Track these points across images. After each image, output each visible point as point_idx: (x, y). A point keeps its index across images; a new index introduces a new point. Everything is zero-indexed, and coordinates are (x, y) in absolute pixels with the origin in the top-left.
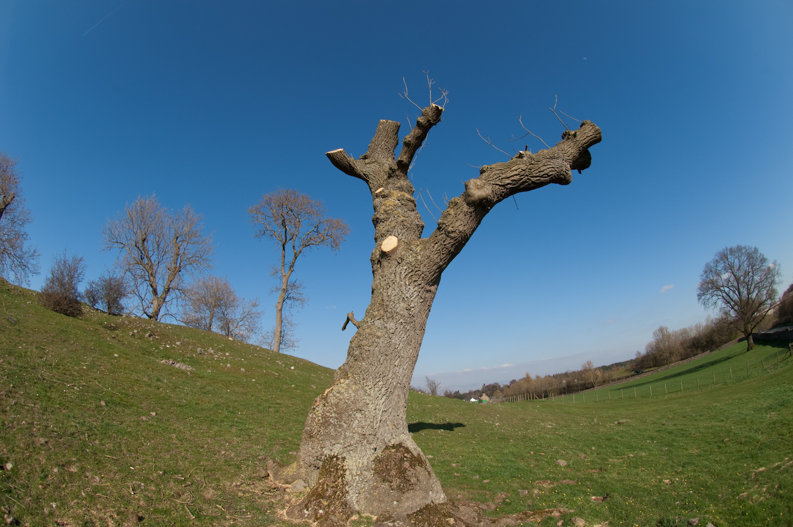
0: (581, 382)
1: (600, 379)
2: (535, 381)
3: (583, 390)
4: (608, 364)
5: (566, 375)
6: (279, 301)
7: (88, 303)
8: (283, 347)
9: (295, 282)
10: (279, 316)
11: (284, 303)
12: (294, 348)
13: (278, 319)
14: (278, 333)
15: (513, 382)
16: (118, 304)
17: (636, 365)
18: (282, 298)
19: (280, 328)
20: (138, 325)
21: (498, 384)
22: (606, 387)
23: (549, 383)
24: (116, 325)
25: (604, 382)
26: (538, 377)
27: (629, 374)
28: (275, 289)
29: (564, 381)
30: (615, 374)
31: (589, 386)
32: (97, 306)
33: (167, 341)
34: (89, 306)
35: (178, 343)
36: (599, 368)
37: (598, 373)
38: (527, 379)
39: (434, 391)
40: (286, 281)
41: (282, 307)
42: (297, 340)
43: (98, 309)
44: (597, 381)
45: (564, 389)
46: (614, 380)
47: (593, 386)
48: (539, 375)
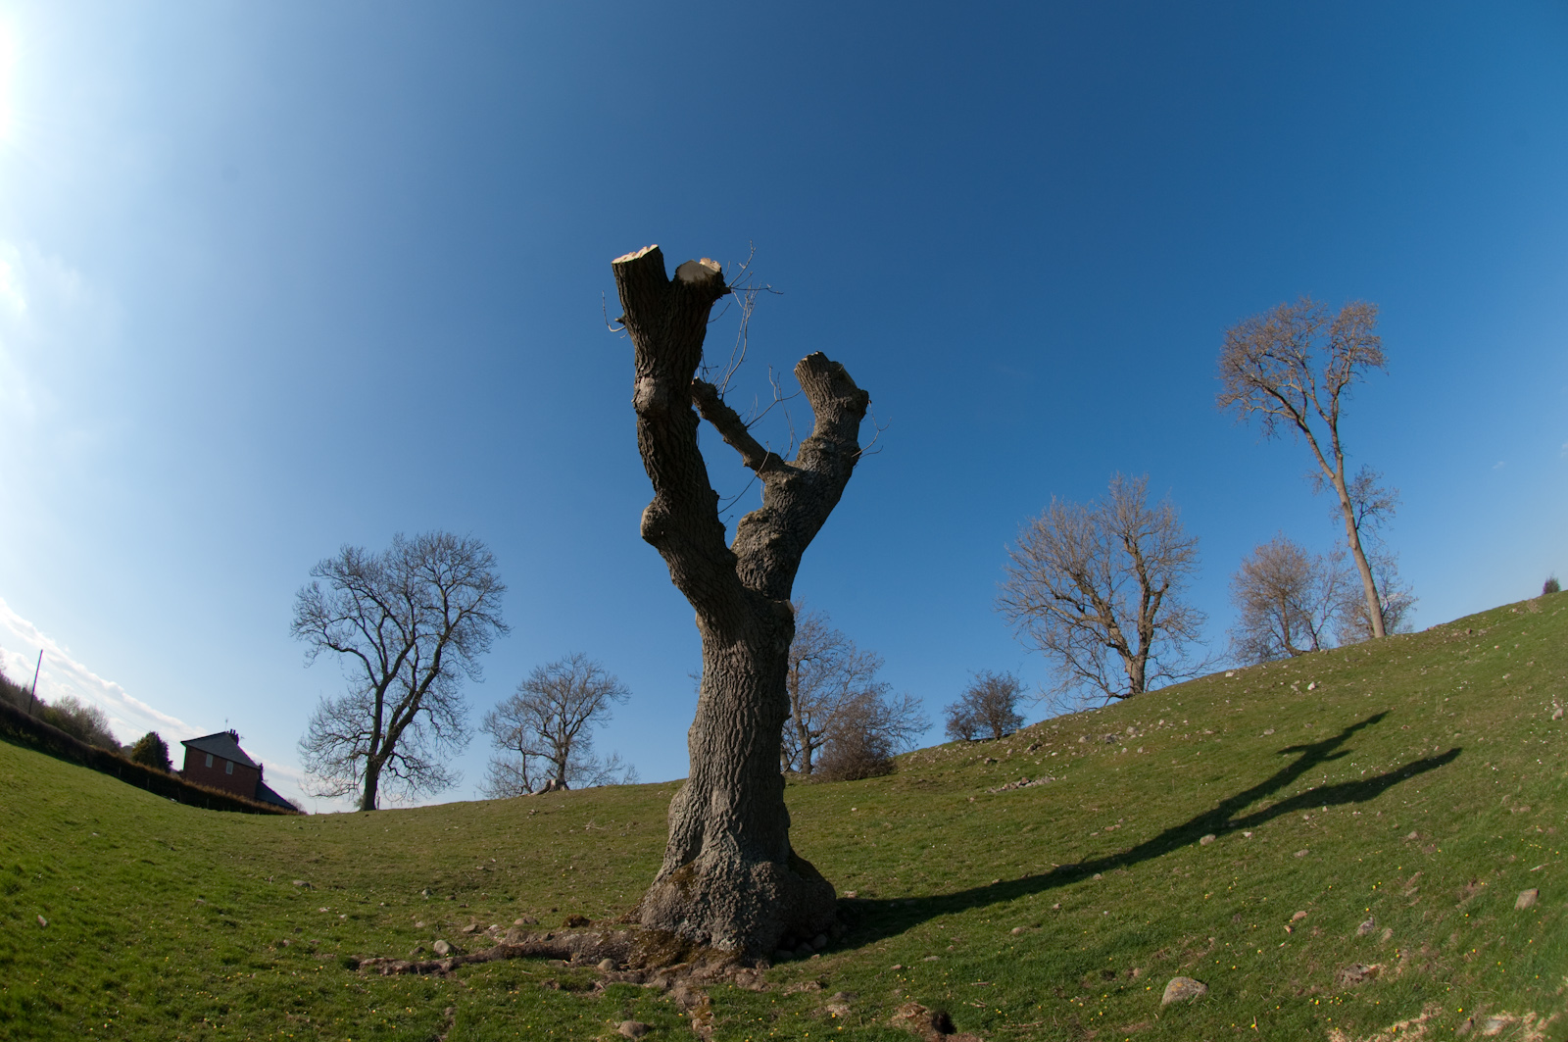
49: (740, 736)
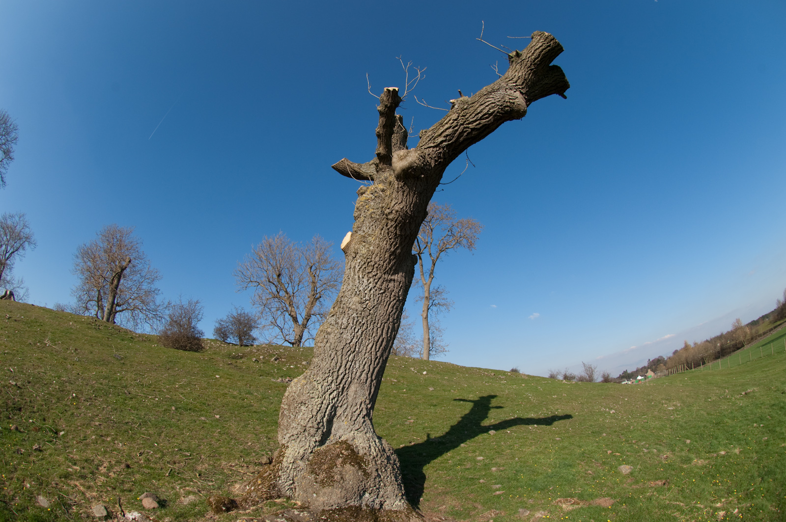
0: (733, 343)
1: (748, 337)
2: (692, 348)
3: (735, 351)
4: (756, 318)
5: (720, 337)
6: (423, 310)
7: (220, 339)
8: (434, 353)
9: (438, 288)
10: (425, 324)
11: (429, 310)
12: (445, 353)
13: (425, 327)
14: (426, 341)
15: (676, 352)
16: (250, 336)
17: (778, 315)
18: (426, 306)
19: (427, 335)
20: (266, 352)
21: (662, 357)
22: (755, 344)
23: (705, 349)
24: (243, 354)
25: (752, 339)
26: (695, 344)
27: (772, 326)
28: (419, 299)
29: (718, 344)
30: (761, 329)
31: (740, 346)
32: (229, 340)
33: (293, 362)
34: (220, 341)
35: (304, 363)
36: (748, 325)
37: (748, 330)
38: (686, 348)
39: (591, 376)
40: (428, 289)
41: (427, 315)
42: (446, 345)
43: (230, 343)
44: (746, 339)
45: (719, 352)
46: (760, 336)
47: (743, 346)
48: (697, 342)
49: (384, 343)
